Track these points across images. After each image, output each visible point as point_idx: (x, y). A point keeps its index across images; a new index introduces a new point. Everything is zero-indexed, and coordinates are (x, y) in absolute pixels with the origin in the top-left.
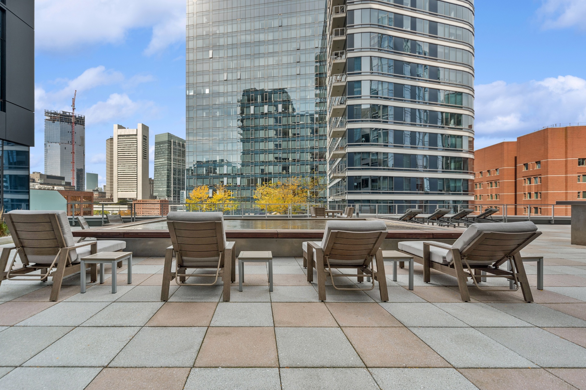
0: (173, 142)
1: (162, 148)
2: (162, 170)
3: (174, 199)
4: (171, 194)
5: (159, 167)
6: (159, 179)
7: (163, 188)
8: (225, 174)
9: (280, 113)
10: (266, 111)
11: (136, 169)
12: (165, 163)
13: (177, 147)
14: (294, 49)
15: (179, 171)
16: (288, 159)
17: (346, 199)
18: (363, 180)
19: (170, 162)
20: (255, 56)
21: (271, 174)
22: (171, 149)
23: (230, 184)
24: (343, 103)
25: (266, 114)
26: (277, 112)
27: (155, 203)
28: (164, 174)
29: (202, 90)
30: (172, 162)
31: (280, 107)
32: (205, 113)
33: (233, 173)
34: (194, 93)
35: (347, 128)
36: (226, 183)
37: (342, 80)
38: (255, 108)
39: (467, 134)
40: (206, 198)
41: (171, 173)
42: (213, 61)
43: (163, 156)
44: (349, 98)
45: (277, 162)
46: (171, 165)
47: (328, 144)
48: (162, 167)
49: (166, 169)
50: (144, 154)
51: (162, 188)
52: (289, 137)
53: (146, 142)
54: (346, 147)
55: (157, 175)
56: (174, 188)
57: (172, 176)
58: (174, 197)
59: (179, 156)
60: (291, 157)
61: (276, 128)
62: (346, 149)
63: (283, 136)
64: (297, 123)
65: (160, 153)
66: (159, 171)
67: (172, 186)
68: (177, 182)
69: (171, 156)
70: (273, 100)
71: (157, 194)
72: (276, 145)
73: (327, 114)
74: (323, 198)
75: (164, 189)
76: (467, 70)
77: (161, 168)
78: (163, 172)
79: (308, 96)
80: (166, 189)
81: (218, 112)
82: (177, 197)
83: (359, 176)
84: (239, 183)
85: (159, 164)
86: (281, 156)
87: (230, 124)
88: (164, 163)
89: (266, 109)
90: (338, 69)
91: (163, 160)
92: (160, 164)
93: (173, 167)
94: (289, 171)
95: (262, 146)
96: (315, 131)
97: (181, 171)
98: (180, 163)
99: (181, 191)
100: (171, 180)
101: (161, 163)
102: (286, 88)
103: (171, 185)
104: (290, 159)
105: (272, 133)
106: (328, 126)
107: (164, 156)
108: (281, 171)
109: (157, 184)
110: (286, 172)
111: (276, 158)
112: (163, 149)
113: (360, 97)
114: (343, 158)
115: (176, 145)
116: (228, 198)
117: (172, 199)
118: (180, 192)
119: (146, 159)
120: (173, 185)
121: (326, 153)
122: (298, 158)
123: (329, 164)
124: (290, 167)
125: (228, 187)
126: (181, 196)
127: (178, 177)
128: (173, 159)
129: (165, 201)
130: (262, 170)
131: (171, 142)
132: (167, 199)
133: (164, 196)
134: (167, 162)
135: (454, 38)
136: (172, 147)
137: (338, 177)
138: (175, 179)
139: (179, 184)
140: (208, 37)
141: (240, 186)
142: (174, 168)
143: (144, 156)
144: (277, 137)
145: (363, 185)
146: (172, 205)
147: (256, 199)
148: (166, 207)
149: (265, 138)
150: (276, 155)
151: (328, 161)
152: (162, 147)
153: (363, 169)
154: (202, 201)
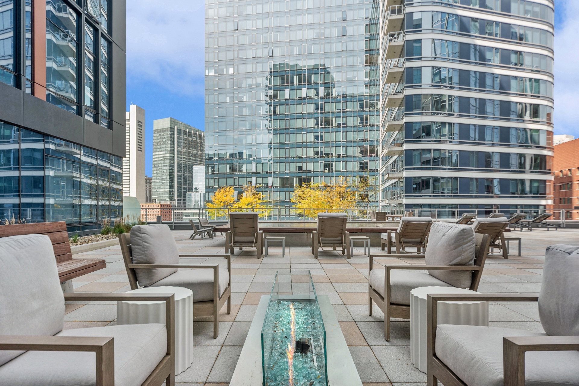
0: (178, 129)
1: (162, 137)
2: (162, 165)
3: (178, 203)
4: (175, 197)
5: (159, 162)
6: (159, 178)
7: (165, 188)
8: (253, 173)
9: (322, 98)
10: (304, 95)
11: (128, 164)
12: (167, 157)
13: (183, 136)
14: (338, 20)
15: (185, 167)
16: (332, 154)
17: (404, 203)
18: (423, 181)
19: (173, 155)
20: (291, 29)
21: (311, 172)
22: (174, 138)
23: (260, 184)
24: (400, 93)
25: (304, 99)
26: (318, 96)
27: (154, 207)
28: (165, 171)
29: (225, 69)
30: (176, 156)
31: (322, 90)
32: (228, 98)
33: (263, 172)
34: (215, 73)
35: (404, 121)
36: (255, 183)
37: (399, 66)
38: (291, 91)
39: (545, 128)
40: (232, 202)
41: (174, 170)
42: (239, 33)
43: (164, 147)
44: (407, 87)
45: (318, 157)
46: (174, 160)
47: (381, 136)
48: (163, 162)
49: (168, 164)
50: (138, 145)
51: (163, 188)
52: (332, 127)
53: (141, 130)
54: (403, 143)
55: (157, 171)
56: (179, 188)
57: (176, 173)
58: (178, 200)
59: (184, 147)
60: (335, 151)
61: (316, 116)
62: (404, 146)
63: (325, 125)
64: (343, 110)
65: (160, 143)
66: (159, 166)
67: (176, 186)
68: (182, 181)
69: (174, 147)
70: (312, 82)
71: (157, 196)
72: (317, 138)
73: (379, 100)
74: (374, 202)
75: (166, 190)
76: (545, 53)
77: (162, 164)
78: (164, 168)
79: (357, 78)
80: (168, 190)
81: (245, 97)
82: (182, 200)
83: (418, 177)
84: (270, 184)
85: (158, 158)
86: (322, 150)
87: (260, 112)
88: (165, 157)
89: (304, 93)
90: (395, 52)
91: (164, 152)
92: (160, 157)
93: (177, 162)
94: (332, 169)
95: (300, 138)
96: (364, 120)
97: (188, 166)
98: (187, 156)
99: (188, 193)
100: (174, 179)
101: (162, 157)
102: (329, 68)
103: (174, 184)
104: (334, 154)
105: (311, 123)
106: (381, 114)
107: (166, 147)
108: (322, 169)
109: (157, 184)
110: (329, 170)
111: (317, 153)
112: (164, 138)
113: (421, 86)
114: (399, 156)
115: (181, 133)
116: (258, 202)
117: (176, 203)
118: (186, 195)
119: (141, 151)
120: (178, 184)
121: (378, 147)
122: (344, 153)
123: (382, 161)
124: (334, 164)
125: (259, 189)
126: (187, 199)
127: (183, 175)
128: (177, 151)
129: (167, 205)
130: (300, 168)
131: (174, 129)
132: (169, 203)
133: (165, 200)
134: (169, 155)
135: (531, 16)
136: (176, 135)
137: (394, 178)
138: (179, 177)
139: (185, 183)
140: (233, 4)
141: (271, 187)
142: (178, 164)
143: (138, 147)
144: (318, 128)
145: (423, 186)
146: (177, 211)
147: (294, 204)
148: (169, 214)
149: (303, 128)
150: (317, 150)
151: (381, 157)
152: (162, 135)
153: (423, 169)
154: (227, 206)
